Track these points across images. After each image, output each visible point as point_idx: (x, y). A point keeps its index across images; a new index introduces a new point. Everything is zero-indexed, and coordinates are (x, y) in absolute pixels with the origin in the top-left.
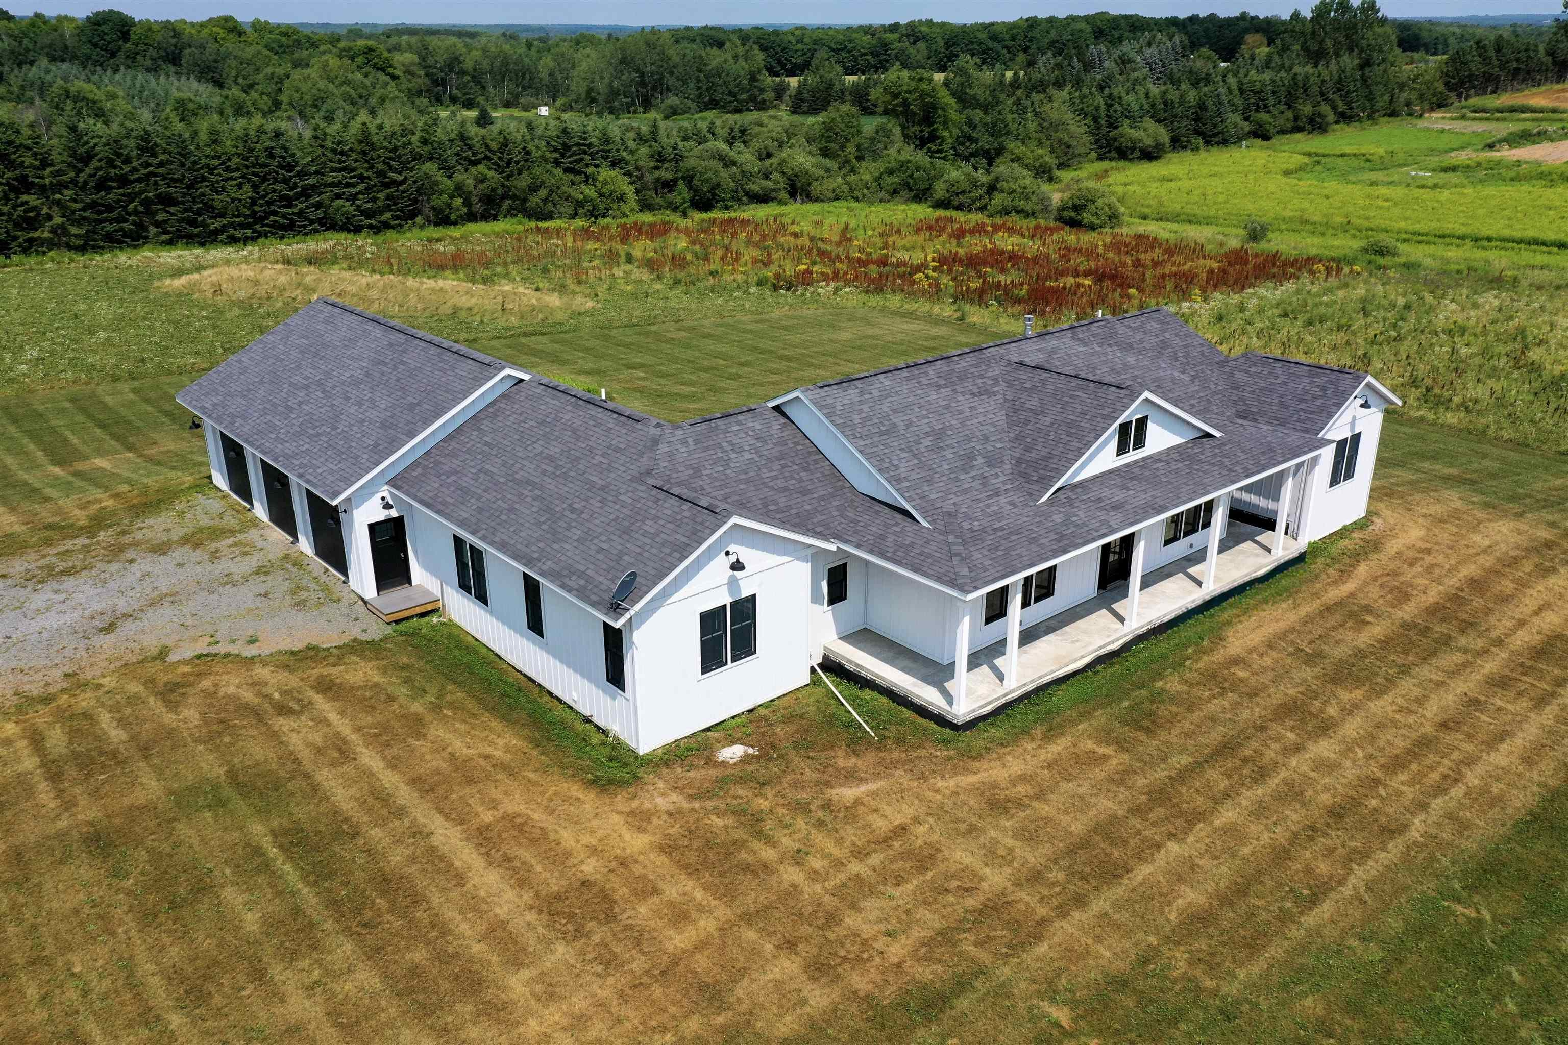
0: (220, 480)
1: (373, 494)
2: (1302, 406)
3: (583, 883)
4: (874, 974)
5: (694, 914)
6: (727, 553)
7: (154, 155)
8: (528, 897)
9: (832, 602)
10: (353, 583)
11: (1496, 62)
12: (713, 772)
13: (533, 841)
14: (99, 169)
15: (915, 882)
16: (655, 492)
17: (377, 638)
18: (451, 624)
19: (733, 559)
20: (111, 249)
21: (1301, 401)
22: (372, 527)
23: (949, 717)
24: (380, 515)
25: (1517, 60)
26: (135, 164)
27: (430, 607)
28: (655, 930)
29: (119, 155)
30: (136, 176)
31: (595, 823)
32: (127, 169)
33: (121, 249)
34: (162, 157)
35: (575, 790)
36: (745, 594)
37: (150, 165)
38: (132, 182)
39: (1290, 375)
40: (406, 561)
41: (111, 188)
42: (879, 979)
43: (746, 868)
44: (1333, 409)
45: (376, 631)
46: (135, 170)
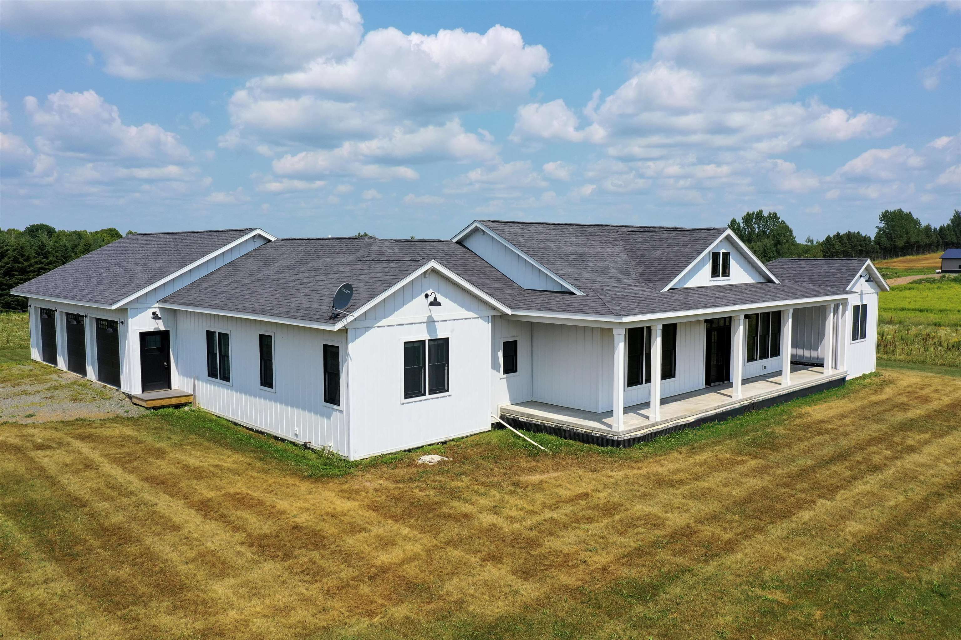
0: (36, 354)
1: (147, 308)
2: (827, 279)
3: (294, 528)
4: (580, 574)
5: (400, 542)
6: (427, 296)
7: (46, 258)
8: (239, 537)
9: (506, 371)
10: (124, 387)
11: (849, 246)
12: (415, 470)
13: (251, 507)
14: (7, 263)
15: (605, 521)
16: (368, 263)
17: (136, 416)
18: (199, 410)
19: (431, 299)
20: (7, 312)
21: (825, 277)
22: (143, 336)
23: (610, 436)
24: (151, 326)
25: (861, 245)
26: (32, 261)
27: (183, 400)
28: (363, 552)
29: (22, 256)
30: (32, 268)
31: (308, 497)
32: (26, 264)
33: (14, 312)
34: (50, 259)
35: (291, 481)
36: (440, 335)
37: (42, 263)
38: (29, 272)
39: (813, 266)
40: (168, 369)
41: (14, 275)
42: (587, 578)
43: (448, 517)
44: (849, 278)
45: (136, 412)
46: (31, 265)
